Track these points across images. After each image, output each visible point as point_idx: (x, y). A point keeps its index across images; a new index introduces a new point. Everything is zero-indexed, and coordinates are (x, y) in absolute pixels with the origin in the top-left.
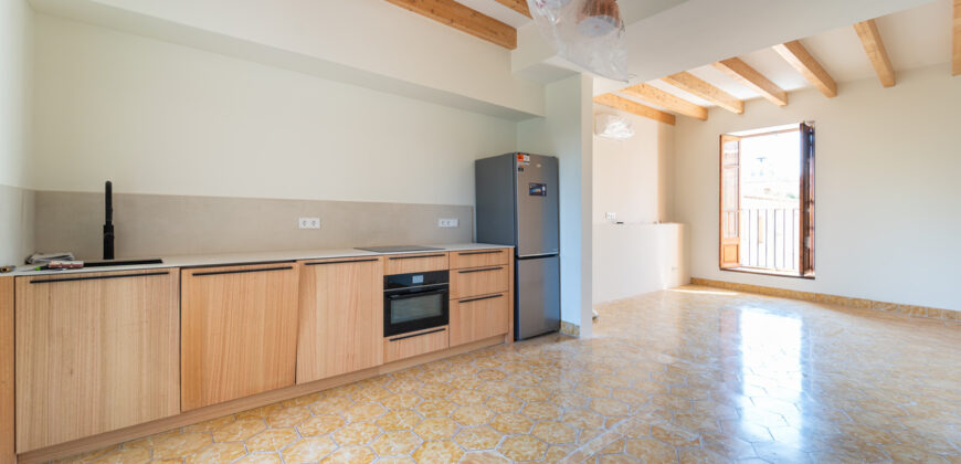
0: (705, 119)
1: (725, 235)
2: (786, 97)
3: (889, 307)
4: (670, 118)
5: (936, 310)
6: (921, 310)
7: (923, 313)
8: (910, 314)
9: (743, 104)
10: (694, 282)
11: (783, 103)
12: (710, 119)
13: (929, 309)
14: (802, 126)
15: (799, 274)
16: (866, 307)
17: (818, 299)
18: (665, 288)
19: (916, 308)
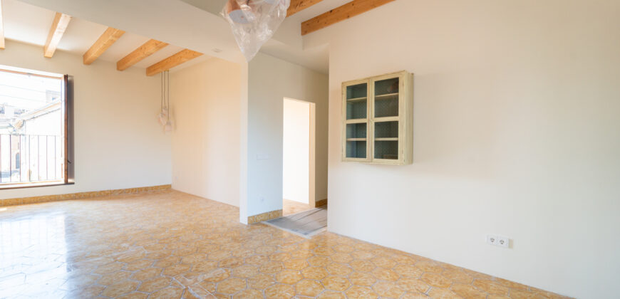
14: (66, 77)
15: (63, 182)
16: (107, 194)
17: (77, 197)
19: (133, 189)
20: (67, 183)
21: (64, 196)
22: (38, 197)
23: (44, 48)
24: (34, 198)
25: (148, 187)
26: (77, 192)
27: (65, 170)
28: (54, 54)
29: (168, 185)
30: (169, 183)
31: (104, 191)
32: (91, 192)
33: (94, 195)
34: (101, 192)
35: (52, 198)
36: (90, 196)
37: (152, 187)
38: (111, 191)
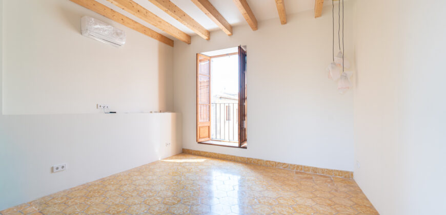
0: (189, 43)
1: (200, 120)
2: (231, 28)
3: (284, 166)
4: (168, 41)
5: (308, 167)
6: (300, 168)
7: (301, 169)
8: (295, 170)
9: (209, 33)
10: (184, 152)
11: (229, 33)
12: (192, 43)
13: (304, 167)
14: (240, 47)
15: (238, 145)
16: (273, 166)
17: (249, 162)
18: (160, 159)
19: (298, 166)
21: (241, 158)
27: (239, 135)
31: (269, 161)
32: (259, 160)
33: (261, 164)
34: (267, 161)
35: (233, 158)
36: (258, 164)
37: (322, 170)
38: (276, 163)
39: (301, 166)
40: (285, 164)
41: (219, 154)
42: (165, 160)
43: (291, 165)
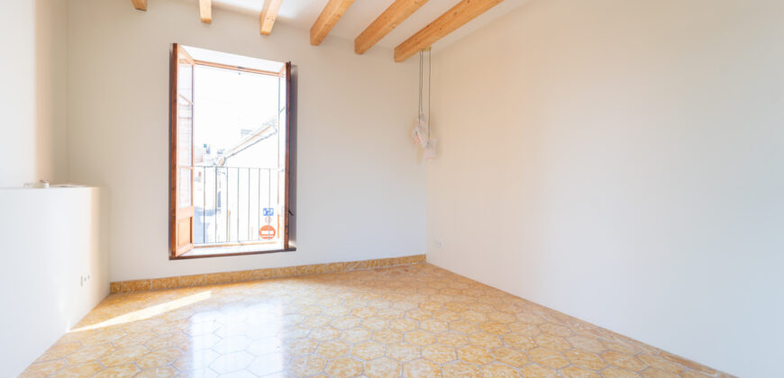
1: (180, 204)
5: (384, 260)
6: (375, 263)
7: (377, 265)
8: (369, 268)
14: (288, 66)
15: (281, 247)
16: (339, 269)
17: (299, 273)
18: (68, 331)
19: (373, 261)
20: (287, 249)
21: (283, 270)
22: (250, 271)
23: (260, 18)
24: (244, 272)
25: (393, 259)
26: (300, 264)
27: (286, 227)
28: (273, 28)
29: (420, 256)
30: (424, 253)
31: (334, 264)
32: (317, 266)
33: (321, 271)
34: (331, 264)
35: (267, 273)
36: (315, 272)
37: (399, 259)
38: (343, 263)
39: (377, 260)
40: (356, 262)
41: (233, 272)
42: (79, 330)
43: (365, 262)
